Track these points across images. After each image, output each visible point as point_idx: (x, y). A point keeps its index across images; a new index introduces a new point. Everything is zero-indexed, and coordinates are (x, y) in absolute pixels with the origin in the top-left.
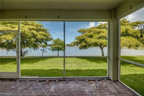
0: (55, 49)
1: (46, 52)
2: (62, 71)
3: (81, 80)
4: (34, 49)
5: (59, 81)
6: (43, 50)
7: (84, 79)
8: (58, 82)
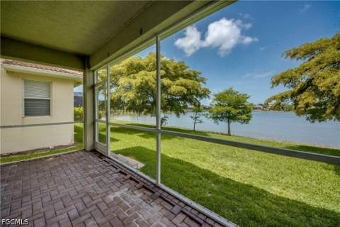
0: (219, 116)
1: (201, 122)
2: (195, 172)
3: (188, 215)
4: (178, 115)
5: (144, 187)
6: (196, 118)
7: (200, 218)
8: (139, 189)
